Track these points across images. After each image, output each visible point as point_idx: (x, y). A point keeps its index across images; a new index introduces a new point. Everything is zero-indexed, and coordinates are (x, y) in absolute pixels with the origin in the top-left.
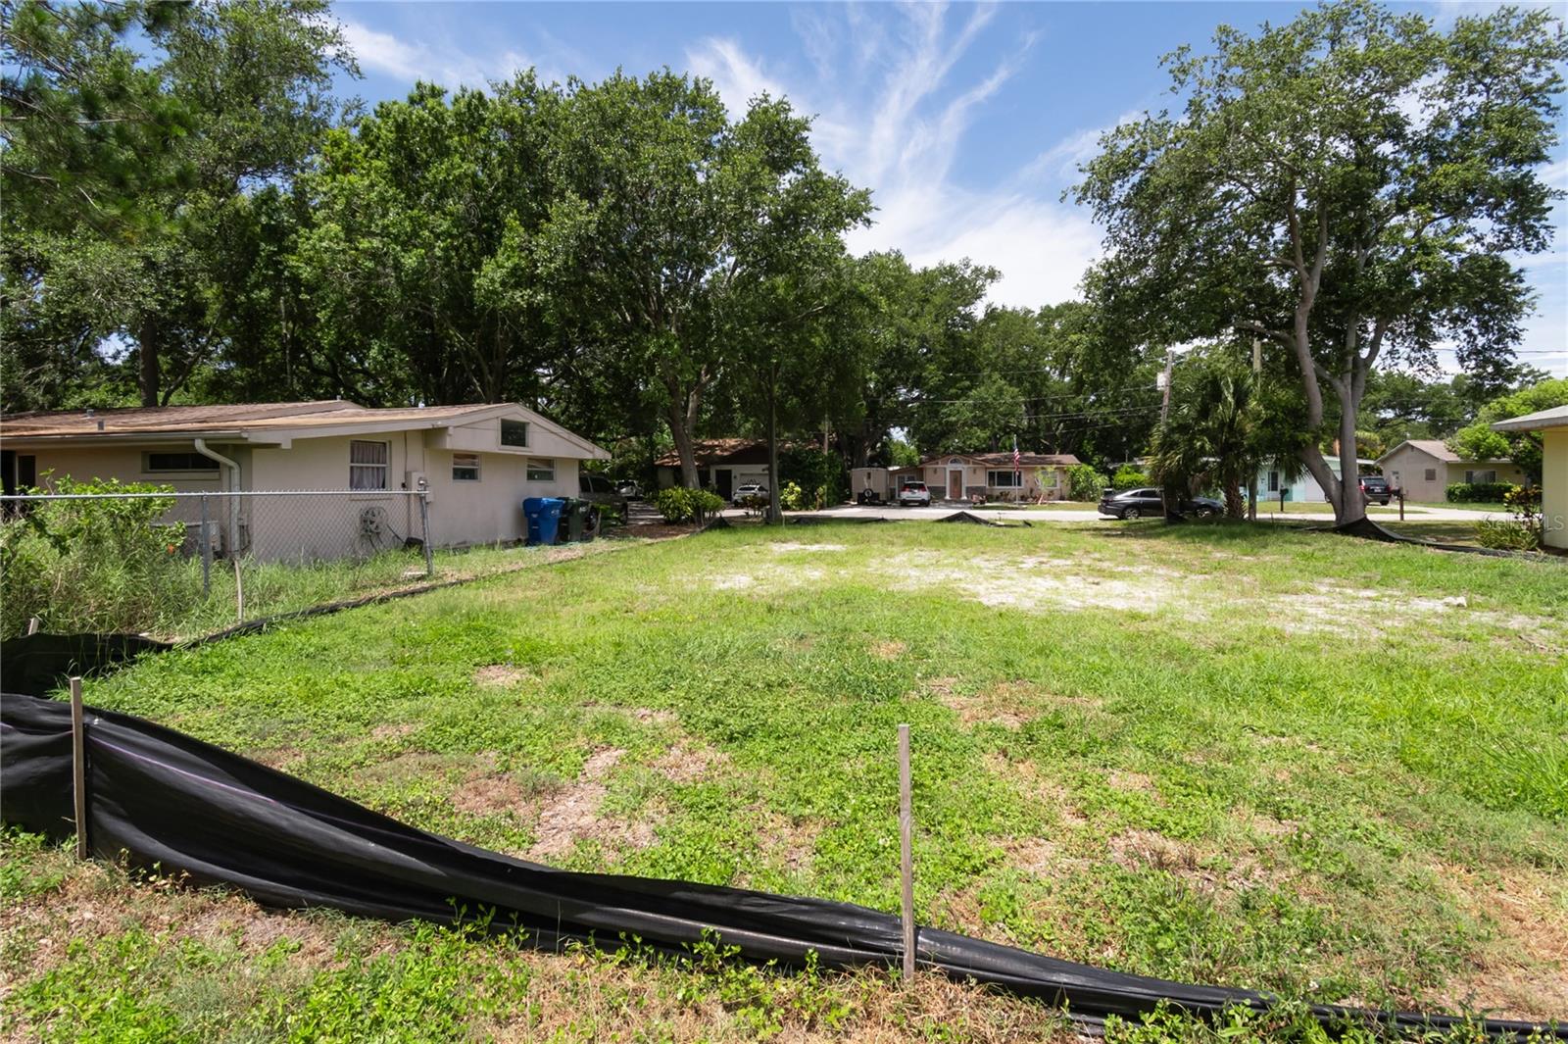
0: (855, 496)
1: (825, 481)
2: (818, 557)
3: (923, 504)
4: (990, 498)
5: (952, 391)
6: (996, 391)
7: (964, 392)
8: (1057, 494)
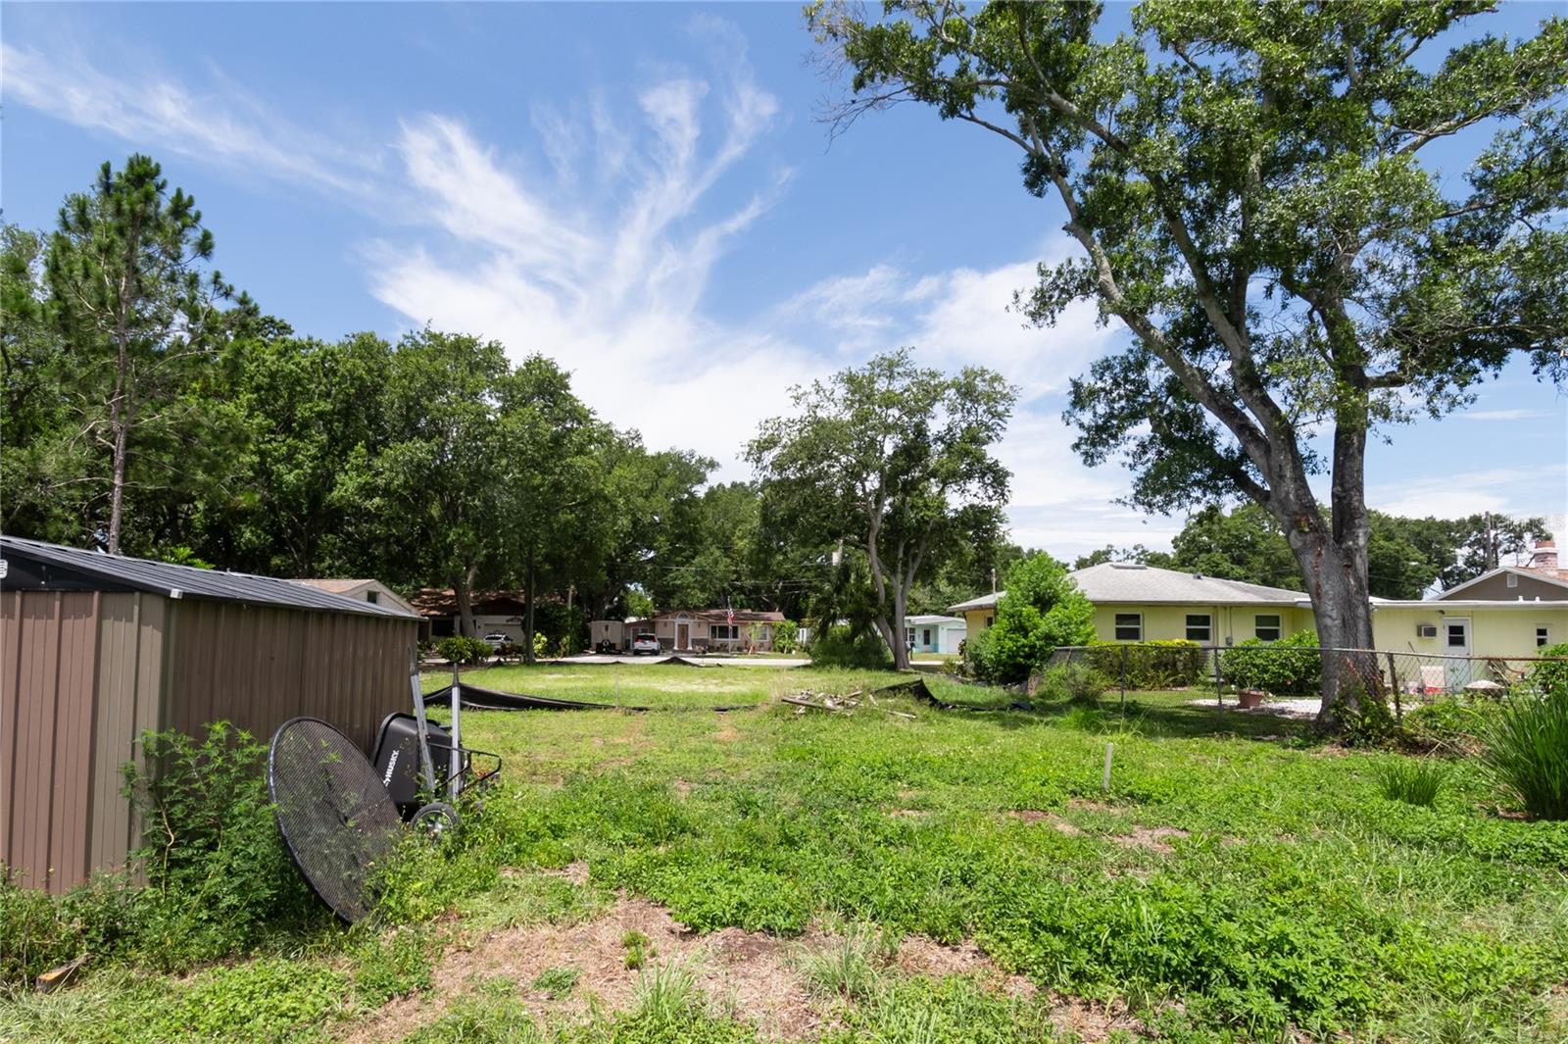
0: (594, 646)
1: (567, 632)
3: (654, 653)
4: (711, 649)
5: (679, 559)
6: (710, 557)
7: (688, 560)
8: (765, 646)
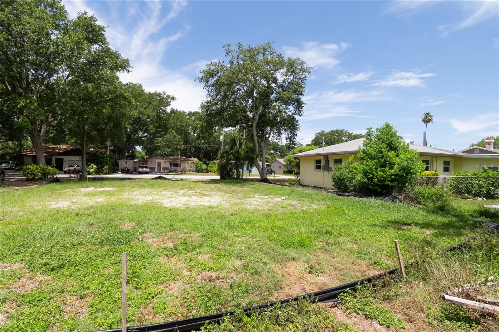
0: (120, 170)
1: (107, 164)
2: (102, 193)
3: (147, 173)
4: (170, 171)
5: (159, 135)
6: (172, 135)
7: (162, 136)
8: (192, 170)
